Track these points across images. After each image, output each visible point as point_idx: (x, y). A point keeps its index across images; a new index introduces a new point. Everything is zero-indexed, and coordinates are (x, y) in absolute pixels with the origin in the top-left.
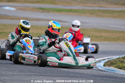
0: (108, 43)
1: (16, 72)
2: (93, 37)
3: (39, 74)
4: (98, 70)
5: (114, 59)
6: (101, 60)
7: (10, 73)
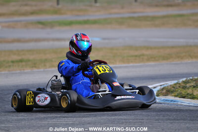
1: (22, 116)
5: (171, 86)
7: (13, 118)
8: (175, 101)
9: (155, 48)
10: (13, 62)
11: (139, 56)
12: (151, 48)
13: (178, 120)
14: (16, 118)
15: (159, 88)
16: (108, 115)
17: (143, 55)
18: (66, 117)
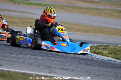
3: (21, 53)
8: (91, 55)
11: (71, 28)
12: (78, 25)
13: (93, 65)
16: (51, 57)
17: (73, 28)
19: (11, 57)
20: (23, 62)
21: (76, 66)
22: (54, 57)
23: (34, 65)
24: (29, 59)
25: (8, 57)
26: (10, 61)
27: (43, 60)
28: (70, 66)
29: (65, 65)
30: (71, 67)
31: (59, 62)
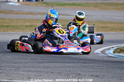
0: (115, 33)
1: (28, 60)
2: (99, 27)
3: (51, 61)
4: (109, 57)
5: (123, 47)
6: (110, 48)
7: (23, 61)
9: (116, 23)
10: (26, 26)
11: (105, 28)
12: (113, 23)
14: (24, 61)
15: (115, 48)
16: (82, 63)
17: (108, 27)
18: (56, 62)
19: (41, 66)
20: (52, 71)
21: (108, 71)
22: (85, 63)
23: (63, 74)
24: (59, 67)
25: (38, 68)
26: (38, 71)
27: (73, 67)
28: (100, 72)
29: (96, 71)
30: (102, 72)
31: (90, 68)
